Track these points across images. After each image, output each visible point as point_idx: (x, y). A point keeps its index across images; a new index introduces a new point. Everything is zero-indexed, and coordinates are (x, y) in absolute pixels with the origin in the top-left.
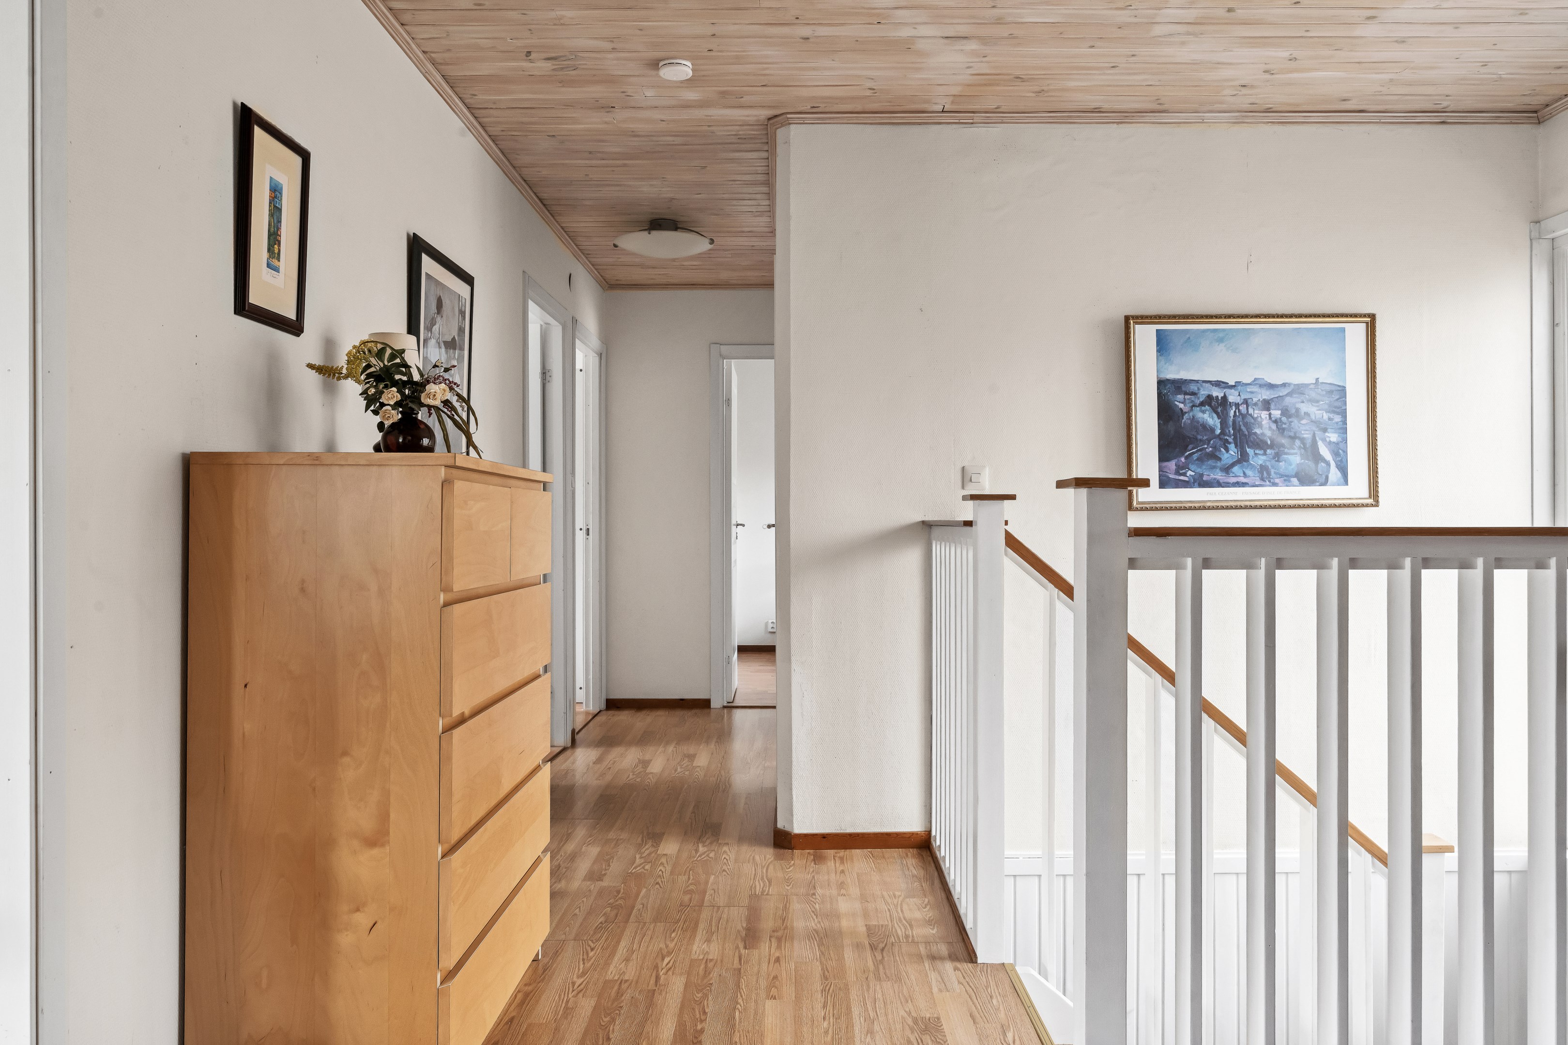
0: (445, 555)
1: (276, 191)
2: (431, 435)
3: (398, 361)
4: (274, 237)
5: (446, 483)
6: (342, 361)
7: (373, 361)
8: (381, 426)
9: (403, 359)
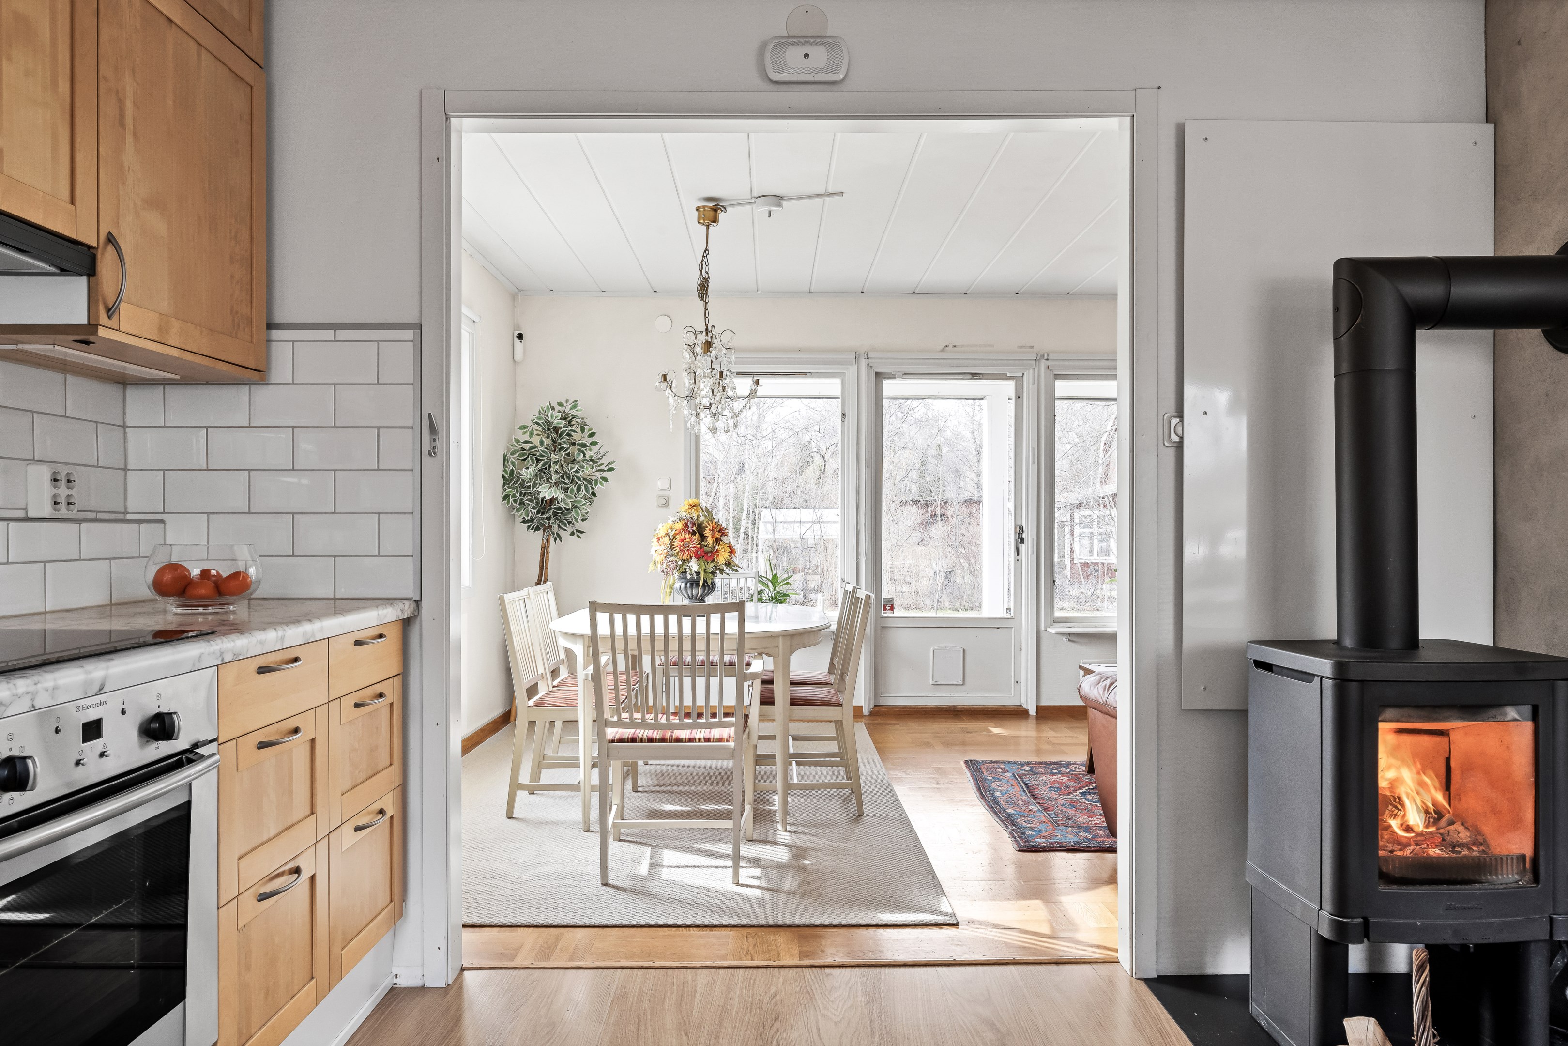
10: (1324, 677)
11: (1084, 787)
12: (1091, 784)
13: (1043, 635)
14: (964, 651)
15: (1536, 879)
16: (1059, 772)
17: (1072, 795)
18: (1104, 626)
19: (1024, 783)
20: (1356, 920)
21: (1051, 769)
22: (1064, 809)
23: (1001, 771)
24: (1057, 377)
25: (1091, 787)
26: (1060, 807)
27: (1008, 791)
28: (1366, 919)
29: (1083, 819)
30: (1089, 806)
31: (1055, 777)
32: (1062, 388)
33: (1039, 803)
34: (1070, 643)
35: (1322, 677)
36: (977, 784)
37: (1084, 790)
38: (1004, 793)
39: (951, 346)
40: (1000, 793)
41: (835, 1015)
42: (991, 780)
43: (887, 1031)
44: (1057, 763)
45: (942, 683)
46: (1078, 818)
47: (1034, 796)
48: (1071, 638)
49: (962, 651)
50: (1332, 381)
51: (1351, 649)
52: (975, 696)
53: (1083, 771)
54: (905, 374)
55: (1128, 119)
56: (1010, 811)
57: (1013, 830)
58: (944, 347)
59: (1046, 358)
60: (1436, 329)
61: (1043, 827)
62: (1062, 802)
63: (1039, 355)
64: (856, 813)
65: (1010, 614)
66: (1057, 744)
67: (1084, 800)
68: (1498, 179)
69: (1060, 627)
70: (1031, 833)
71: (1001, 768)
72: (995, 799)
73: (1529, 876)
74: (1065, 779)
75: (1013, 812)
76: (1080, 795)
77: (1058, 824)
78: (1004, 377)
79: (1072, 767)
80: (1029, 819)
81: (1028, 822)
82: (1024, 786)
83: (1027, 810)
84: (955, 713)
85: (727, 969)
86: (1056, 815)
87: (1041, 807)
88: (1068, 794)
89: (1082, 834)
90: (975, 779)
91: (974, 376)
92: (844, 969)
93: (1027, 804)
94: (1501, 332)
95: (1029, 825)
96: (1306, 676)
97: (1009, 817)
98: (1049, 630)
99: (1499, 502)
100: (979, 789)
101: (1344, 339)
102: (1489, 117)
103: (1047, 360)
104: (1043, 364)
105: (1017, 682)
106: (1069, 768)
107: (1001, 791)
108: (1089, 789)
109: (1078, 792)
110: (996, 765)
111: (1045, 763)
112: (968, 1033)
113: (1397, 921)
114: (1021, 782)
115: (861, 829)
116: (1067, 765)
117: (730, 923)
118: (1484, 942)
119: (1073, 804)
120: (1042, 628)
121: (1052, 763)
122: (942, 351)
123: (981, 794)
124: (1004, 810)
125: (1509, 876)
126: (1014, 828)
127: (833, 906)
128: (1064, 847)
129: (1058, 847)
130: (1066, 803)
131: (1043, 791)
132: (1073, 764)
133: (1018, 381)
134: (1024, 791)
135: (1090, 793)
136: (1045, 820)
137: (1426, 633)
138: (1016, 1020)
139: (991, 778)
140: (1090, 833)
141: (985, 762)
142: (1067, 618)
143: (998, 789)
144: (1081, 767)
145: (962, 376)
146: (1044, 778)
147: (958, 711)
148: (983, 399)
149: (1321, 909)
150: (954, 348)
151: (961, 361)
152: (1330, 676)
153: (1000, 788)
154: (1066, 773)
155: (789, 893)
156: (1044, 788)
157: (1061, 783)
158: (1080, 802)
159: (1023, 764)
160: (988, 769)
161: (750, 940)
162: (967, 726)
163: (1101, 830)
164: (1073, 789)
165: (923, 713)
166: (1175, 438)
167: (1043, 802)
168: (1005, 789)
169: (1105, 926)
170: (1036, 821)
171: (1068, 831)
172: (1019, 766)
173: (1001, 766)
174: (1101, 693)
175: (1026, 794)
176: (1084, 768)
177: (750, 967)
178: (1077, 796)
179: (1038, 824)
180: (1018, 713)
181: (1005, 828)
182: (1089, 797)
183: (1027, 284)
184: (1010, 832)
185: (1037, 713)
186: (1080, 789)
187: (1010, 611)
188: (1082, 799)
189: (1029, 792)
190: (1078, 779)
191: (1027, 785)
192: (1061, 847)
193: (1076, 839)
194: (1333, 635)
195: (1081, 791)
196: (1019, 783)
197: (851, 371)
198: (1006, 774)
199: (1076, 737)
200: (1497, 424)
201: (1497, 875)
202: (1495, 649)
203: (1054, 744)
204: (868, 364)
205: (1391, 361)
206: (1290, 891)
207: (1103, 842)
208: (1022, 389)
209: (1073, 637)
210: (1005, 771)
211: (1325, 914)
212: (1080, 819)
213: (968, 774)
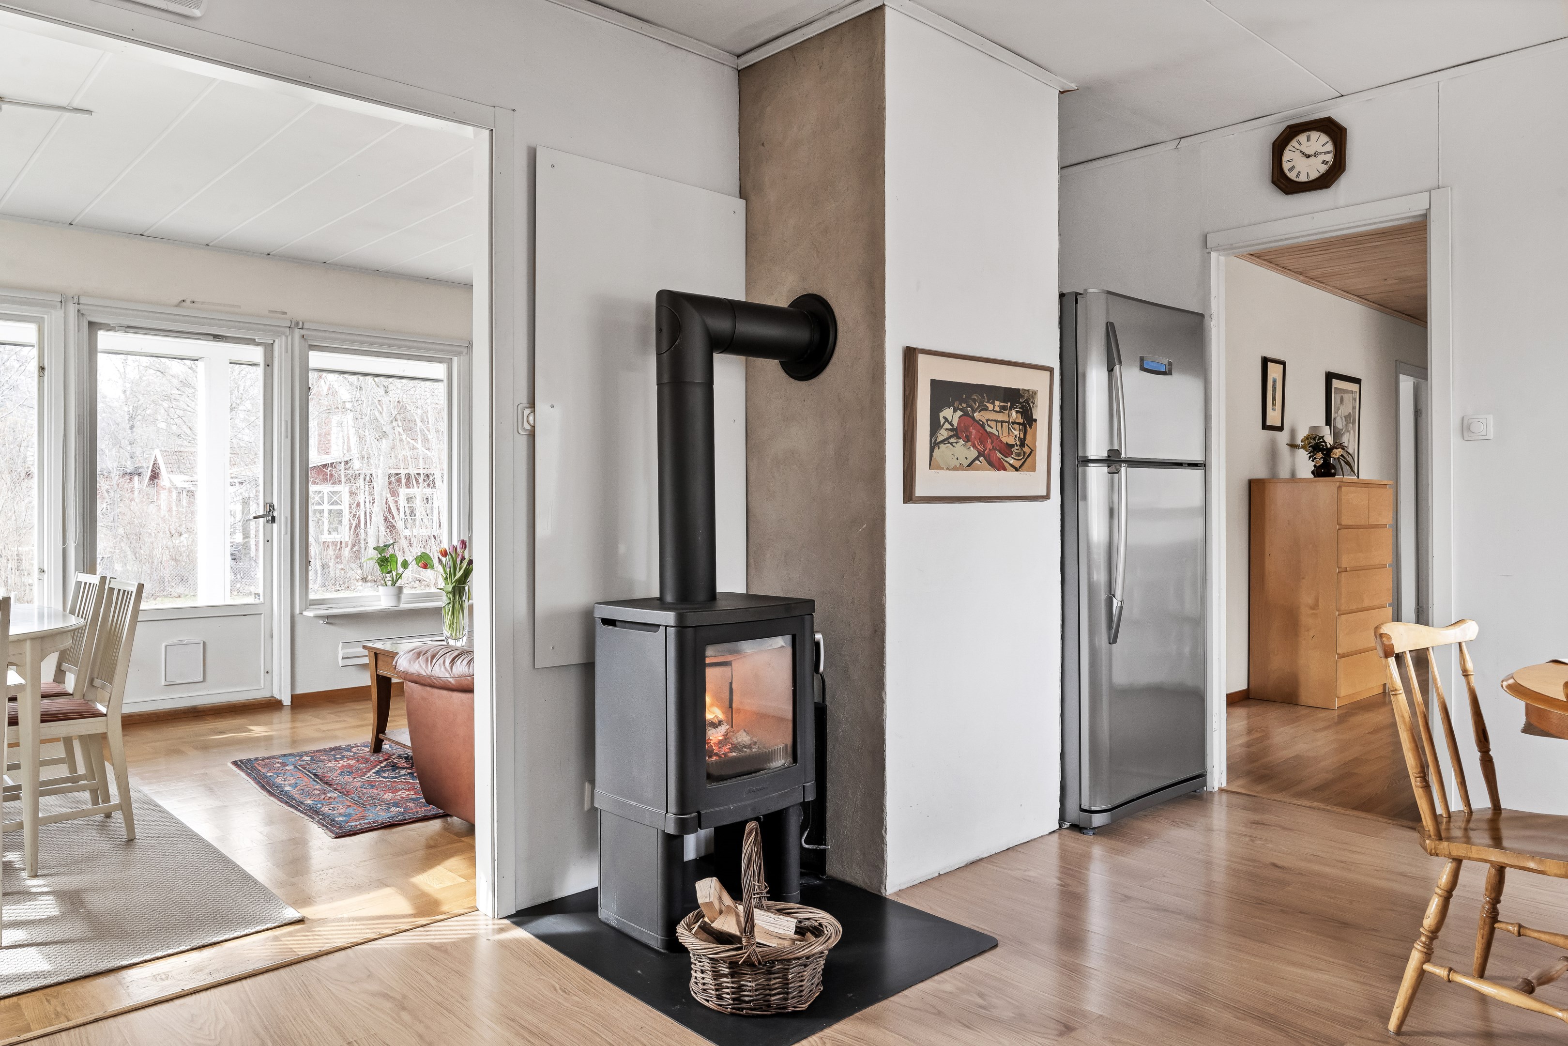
0: (1339, 512)
1: (1274, 382)
2: (1334, 468)
3: (1321, 440)
4: (1274, 399)
5: (1339, 488)
6: (1299, 442)
7: (1312, 441)
8: (1315, 466)
9: (1323, 440)
10: (668, 626)
11: (375, 766)
12: (381, 762)
13: (298, 619)
14: (204, 643)
15: (795, 760)
16: (343, 757)
17: (366, 776)
18: (362, 606)
19: (311, 773)
20: (693, 815)
21: (334, 755)
22: (365, 790)
23: (279, 765)
24: (312, 347)
25: (382, 765)
26: (360, 790)
27: (297, 783)
28: (699, 813)
29: (388, 796)
30: (388, 783)
31: (341, 762)
32: (316, 359)
33: (336, 790)
34: (327, 626)
35: (666, 627)
36: (258, 783)
37: (377, 769)
38: (295, 785)
39: (188, 302)
40: (289, 787)
41: (210, 1040)
42: (273, 776)
43: (278, 1036)
44: (337, 749)
45: (176, 683)
46: (383, 796)
47: (329, 784)
48: (329, 621)
49: (202, 645)
50: (655, 388)
51: (673, 603)
52: (219, 692)
53: (368, 752)
54: (129, 327)
55: (486, 133)
56: (309, 802)
57: (321, 819)
58: (180, 302)
59: (300, 327)
60: (725, 354)
61: (350, 811)
62: (359, 784)
63: (293, 323)
64: (125, 837)
65: (259, 599)
66: (328, 730)
67: (381, 779)
68: (748, 243)
69: (316, 609)
70: (341, 819)
71: (278, 763)
72: (287, 793)
73: (790, 759)
74: (352, 762)
75: (312, 802)
76: (374, 775)
77: (365, 805)
78: (251, 342)
79: (354, 750)
80: (332, 806)
81: (333, 809)
82: (312, 776)
83: (327, 798)
84: (196, 714)
85: (41, 1039)
86: (359, 797)
87: (341, 793)
88: (363, 776)
89: (393, 809)
90: (254, 779)
91: (216, 337)
92: (197, 994)
93: (323, 792)
94: (751, 359)
95: (335, 812)
96: (653, 627)
97: (311, 808)
98: (305, 613)
99: (749, 487)
100: (263, 787)
101: (665, 356)
102: (742, 195)
103: (302, 329)
104: (297, 333)
105: (268, 672)
106: (351, 752)
107: (290, 785)
108: (381, 767)
109: (371, 772)
110: (272, 761)
111: (324, 750)
112: (364, 1010)
113: (718, 809)
114: (307, 773)
115: (137, 854)
116: (349, 748)
117: (15, 991)
118: (769, 812)
119: (371, 784)
120: (297, 611)
121: (331, 750)
122: (178, 305)
123: (269, 792)
124: (302, 803)
125: (779, 762)
126: (321, 817)
127: (147, 939)
128: (381, 824)
129: (375, 826)
130: (364, 785)
131: (335, 777)
132: (354, 747)
133: (269, 348)
134: (315, 781)
135: (384, 771)
136: (350, 804)
137: (721, 588)
138: (406, 984)
139: (272, 774)
140: (400, 807)
141: (257, 759)
142: (324, 600)
143: (287, 782)
144: (363, 748)
145: (201, 337)
146: (330, 765)
147: (199, 712)
148: (197, 360)
149: (667, 812)
150: (193, 305)
151: (202, 320)
152: (673, 625)
153: (286, 783)
154: (350, 756)
155: (80, 940)
156: (335, 775)
157: (349, 766)
158: (378, 781)
159: (301, 755)
160: (264, 766)
161: (54, 1001)
162: (216, 726)
163: (410, 802)
164: (364, 770)
165: (155, 719)
166: (528, 427)
167: (340, 787)
168: (293, 782)
169: (450, 884)
170: (341, 806)
171: (377, 809)
172: (298, 758)
173: (278, 761)
174: (424, 667)
175: (317, 782)
176: (367, 749)
177: (74, 1027)
178: (371, 775)
179: (344, 809)
180: (271, 705)
181: (310, 819)
182: (384, 775)
183: (282, 246)
184: (318, 822)
185: (291, 702)
186: (372, 769)
187: (259, 596)
188: (378, 778)
189: (320, 780)
190: (367, 761)
191: (315, 775)
192: (378, 826)
193: (391, 815)
194: (656, 594)
195: (374, 771)
196: (306, 774)
197: (54, 318)
198: (287, 768)
199: (344, 721)
200: (748, 428)
201: (772, 762)
202: (748, 597)
203: (324, 731)
204: (79, 311)
205: (698, 376)
206: (640, 805)
207: (417, 812)
208: (272, 357)
209: (331, 619)
210: (285, 765)
211: (671, 816)
212: (386, 796)
213: (243, 775)
